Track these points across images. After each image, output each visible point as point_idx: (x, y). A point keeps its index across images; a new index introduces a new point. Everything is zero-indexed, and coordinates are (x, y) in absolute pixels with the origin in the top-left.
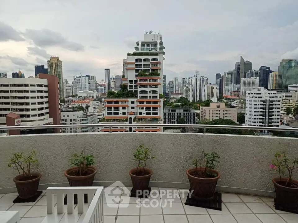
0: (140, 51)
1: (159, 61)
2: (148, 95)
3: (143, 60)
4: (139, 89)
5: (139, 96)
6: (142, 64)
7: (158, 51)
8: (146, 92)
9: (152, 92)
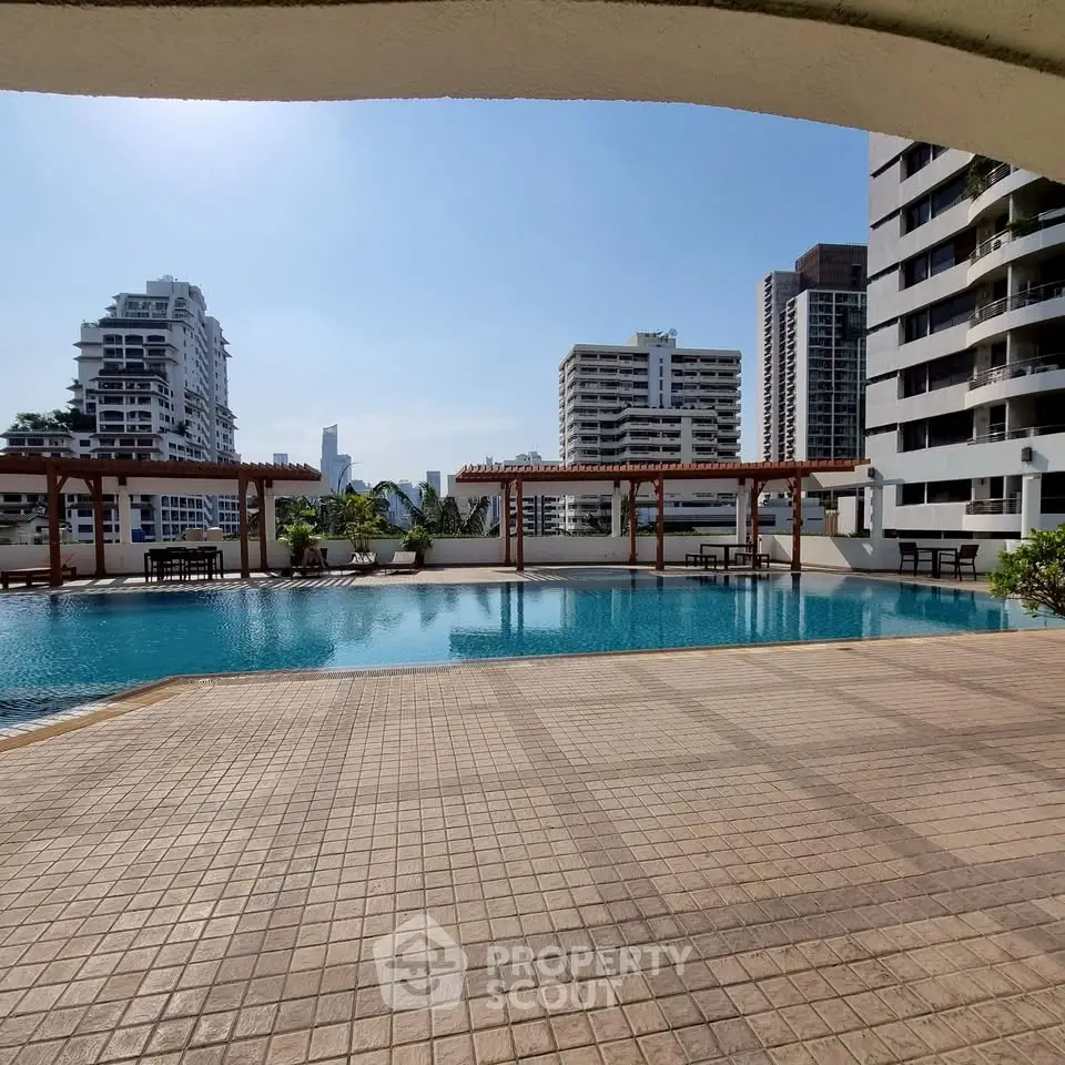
0: (119, 316)
1: (167, 341)
2: (125, 423)
3: (124, 339)
4: (101, 408)
5: (101, 426)
6: (121, 350)
7: (169, 317)
8: (119, 415)
9: (137, 415)
